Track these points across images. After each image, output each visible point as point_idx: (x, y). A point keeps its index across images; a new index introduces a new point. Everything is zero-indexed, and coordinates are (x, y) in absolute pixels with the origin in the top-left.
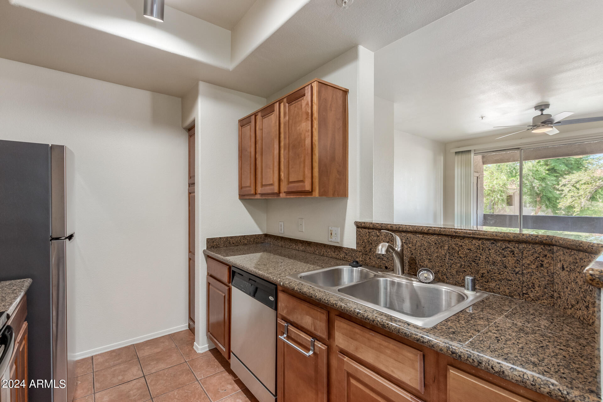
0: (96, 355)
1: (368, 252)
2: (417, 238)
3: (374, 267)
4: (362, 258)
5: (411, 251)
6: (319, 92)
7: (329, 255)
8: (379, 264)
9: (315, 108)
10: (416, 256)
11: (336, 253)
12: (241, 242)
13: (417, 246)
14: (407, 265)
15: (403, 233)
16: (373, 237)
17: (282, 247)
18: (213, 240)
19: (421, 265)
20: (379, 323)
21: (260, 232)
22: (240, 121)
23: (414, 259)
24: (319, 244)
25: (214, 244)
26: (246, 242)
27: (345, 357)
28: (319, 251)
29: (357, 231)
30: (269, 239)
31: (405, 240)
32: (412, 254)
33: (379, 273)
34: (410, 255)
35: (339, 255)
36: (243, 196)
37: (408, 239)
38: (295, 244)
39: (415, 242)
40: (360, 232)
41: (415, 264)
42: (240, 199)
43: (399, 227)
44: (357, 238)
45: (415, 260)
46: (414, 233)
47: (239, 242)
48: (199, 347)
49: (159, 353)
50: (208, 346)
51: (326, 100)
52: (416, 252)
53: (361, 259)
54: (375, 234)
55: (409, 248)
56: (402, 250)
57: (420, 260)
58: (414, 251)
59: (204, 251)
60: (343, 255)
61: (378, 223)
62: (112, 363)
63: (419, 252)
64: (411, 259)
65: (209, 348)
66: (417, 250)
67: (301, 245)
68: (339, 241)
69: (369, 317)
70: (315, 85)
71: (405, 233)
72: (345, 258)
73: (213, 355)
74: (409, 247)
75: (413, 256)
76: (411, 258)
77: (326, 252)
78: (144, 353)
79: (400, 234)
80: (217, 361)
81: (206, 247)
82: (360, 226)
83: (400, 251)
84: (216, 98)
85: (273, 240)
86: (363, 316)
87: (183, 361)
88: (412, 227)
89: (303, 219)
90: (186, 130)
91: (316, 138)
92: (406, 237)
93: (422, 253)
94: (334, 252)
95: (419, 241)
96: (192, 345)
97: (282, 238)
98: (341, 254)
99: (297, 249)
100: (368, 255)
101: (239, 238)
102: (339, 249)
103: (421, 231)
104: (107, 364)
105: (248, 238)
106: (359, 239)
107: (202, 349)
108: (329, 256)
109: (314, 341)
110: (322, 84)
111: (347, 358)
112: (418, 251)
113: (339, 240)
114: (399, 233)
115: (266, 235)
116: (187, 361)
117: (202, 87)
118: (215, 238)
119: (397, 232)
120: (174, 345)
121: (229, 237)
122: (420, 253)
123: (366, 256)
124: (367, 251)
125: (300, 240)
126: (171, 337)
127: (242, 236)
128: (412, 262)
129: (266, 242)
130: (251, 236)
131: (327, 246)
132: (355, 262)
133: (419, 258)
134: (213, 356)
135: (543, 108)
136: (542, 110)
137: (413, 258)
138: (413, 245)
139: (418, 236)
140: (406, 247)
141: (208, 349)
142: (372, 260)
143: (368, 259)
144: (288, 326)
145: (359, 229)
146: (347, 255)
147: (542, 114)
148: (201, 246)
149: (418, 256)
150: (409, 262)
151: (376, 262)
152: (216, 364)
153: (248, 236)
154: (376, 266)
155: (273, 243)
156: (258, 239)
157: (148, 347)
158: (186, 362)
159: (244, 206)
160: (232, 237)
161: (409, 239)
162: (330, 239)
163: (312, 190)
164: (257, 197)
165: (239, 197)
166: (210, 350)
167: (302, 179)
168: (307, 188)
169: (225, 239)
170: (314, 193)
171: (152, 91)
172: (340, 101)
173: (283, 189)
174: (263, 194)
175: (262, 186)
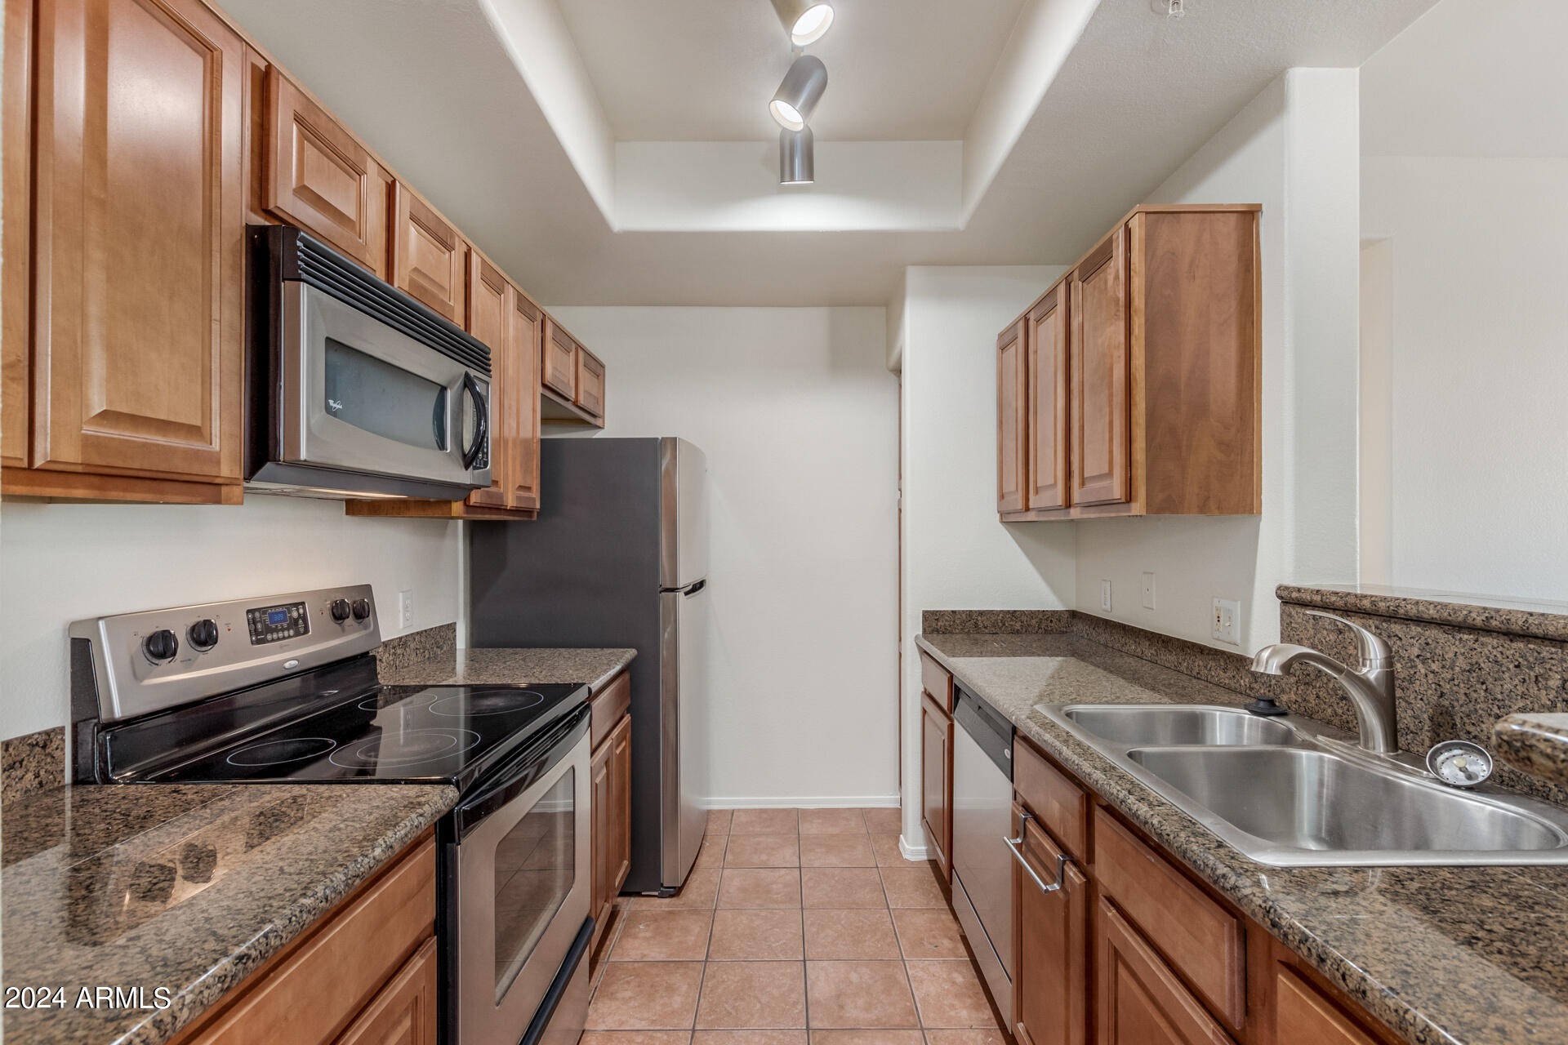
0: (739, 810)
1: (1313, 677)
2: (1457, 643)
3: (1329, 723)
4: (1296, 694)
5: (1439, 685)
6: (1149, 240)
7: (1213, 676)
8: (1344, 717)
9: (1138, 283)
10: (1456, 704)
11: (1229, 674)
12: (1004, 625)
13: (1457, 669)
14: (1426, 728)
15: (1414, 625)
16: (1325, 632)
17: (1106, 646)
18: (936, 615)
19: (1469, 733)
20: (1153, 831)
21: (1058, 606)
22: (1000, 337)
23: (1446, 712)
24: (1190, 645)
25: (939, 624)
26: (1018, 626)
27: (1112, 908)
28: (1188, 664)
29: (1283, 613)
30: (1080, 626)
31: (1419, 649)
32: (1442, 695)
33: (1318, 740)
34: (1436, 698)
35: (1238, 681)
36: (1006, 518)
37: (1427, 644)
38: (1135, 642)
39: (1451, 655)
40: (1290, 615)
41: (1452, 728)
42: (1002, 522)
43: (1397, 607)
44: (1282, 633)
45: (1451, 716)
46: (1446, 627)
47: (1000, 624)
48: (907, 847)
49: (832, 835)
50: (926, 850)
51: (1173, 254)
52: (1454, 688)
53: (1293, 697)
54: (1330, 624)
55: (1431, 676)
56: (1390, 677)
57: (1468, 716)
58: (1448, 686)
59: (917, 641)
60: (1247, 680)
61: (1338, 591)
62: (759, 829)
63: (1462, 691)
64: (1439, 711)
65: (927, 855)
66: (1456, 682)
67: (1147, 644)
68: (1239, 642)
69: (1139, 812)
70: (1136, 224)
71: (1418, 625)
72: (1251, 689)
73: (934, 872)
74: (1433, 672)
75: (1446, 703)
76: (1439, 705)
77: (1206, 667)
78: (810, 829)
79: (1404, 627)
80: (937, 886)
81: (921, 630)
82: (1291, 600)
83: (1376, 679)
85: (1087, 627)
86: (1130, 810)
87: (872, 864)
88: (1436, 606)
89: (1152, 573)
90: (889, 374)
91: (1139, 361)
92: (1423, 638)
93: (1472, 693)
94: (1225, 670)
95: (1463, 654)
96: (897, 839)
97: (1108, 625)
98: (1241, 677)
99: (1140, 655)
100: (1314, 687)
101: (1001, 615)
102: (1240, 662)
103: (1465, 621)
104: (751, 829)
105: (1024, 618)
106: (1289, 636)
107: (913, 853)
108: (1212, 681)
109: (1064, 862)
111: (1114, 911)
112: (1462, 685)
113: (1237, 637)
114: (1401, 624)
115: (1074, 614)
116: (879, 866)
117: (914, 278)
118: (941, 611)
119: (1395, 623)
120: (863, 831)
121: (976, 611)
122: (1466, 694)
123: (1307, 690)
124: (1309, 675)
125: (1146, 632)
126: (864, 814)
127: (1009, 611)
128: (1440, 719)
129: (1073, 631)
130: (1032, 614)
131: (1207, 651)
132: (1264, 701)
133: (1463, 709)
134: (932, 874)
137: (1443, 706)
138: (1443, 667)
139: (1461, 639)
140: (1423, 671)
141: (925, 858)
142: (1325, 703)
143: (1312, 698)
144: (1025, 819)
145: (1287, 608)
146: (1256, 682)
148: (914, 627)
149: (1461, 702)
150: (1431, 719)
151: (1335, 711)
152: (934, 890)
153: (1023, 612)
154: (1336, 721)
155: (1088, 635)
156: (1051, 621)
157: (820, 821)
158: (877, 867)
159: (1014, 538)
160: (981, 613)
161: (1433, 646)
162: (1216, 635)
163: (1129, 498)
164: (1031, 516)
165: (998, 515)
166: (929, 861)
167: (1106, 470)
168: (1117, 492)
169: (964, 616)
170: (1133, 505)
171: (829, 306)
172: (1228, 245)
173: (1076, 497)
174: (1040, 510)
175: (1037, 491)
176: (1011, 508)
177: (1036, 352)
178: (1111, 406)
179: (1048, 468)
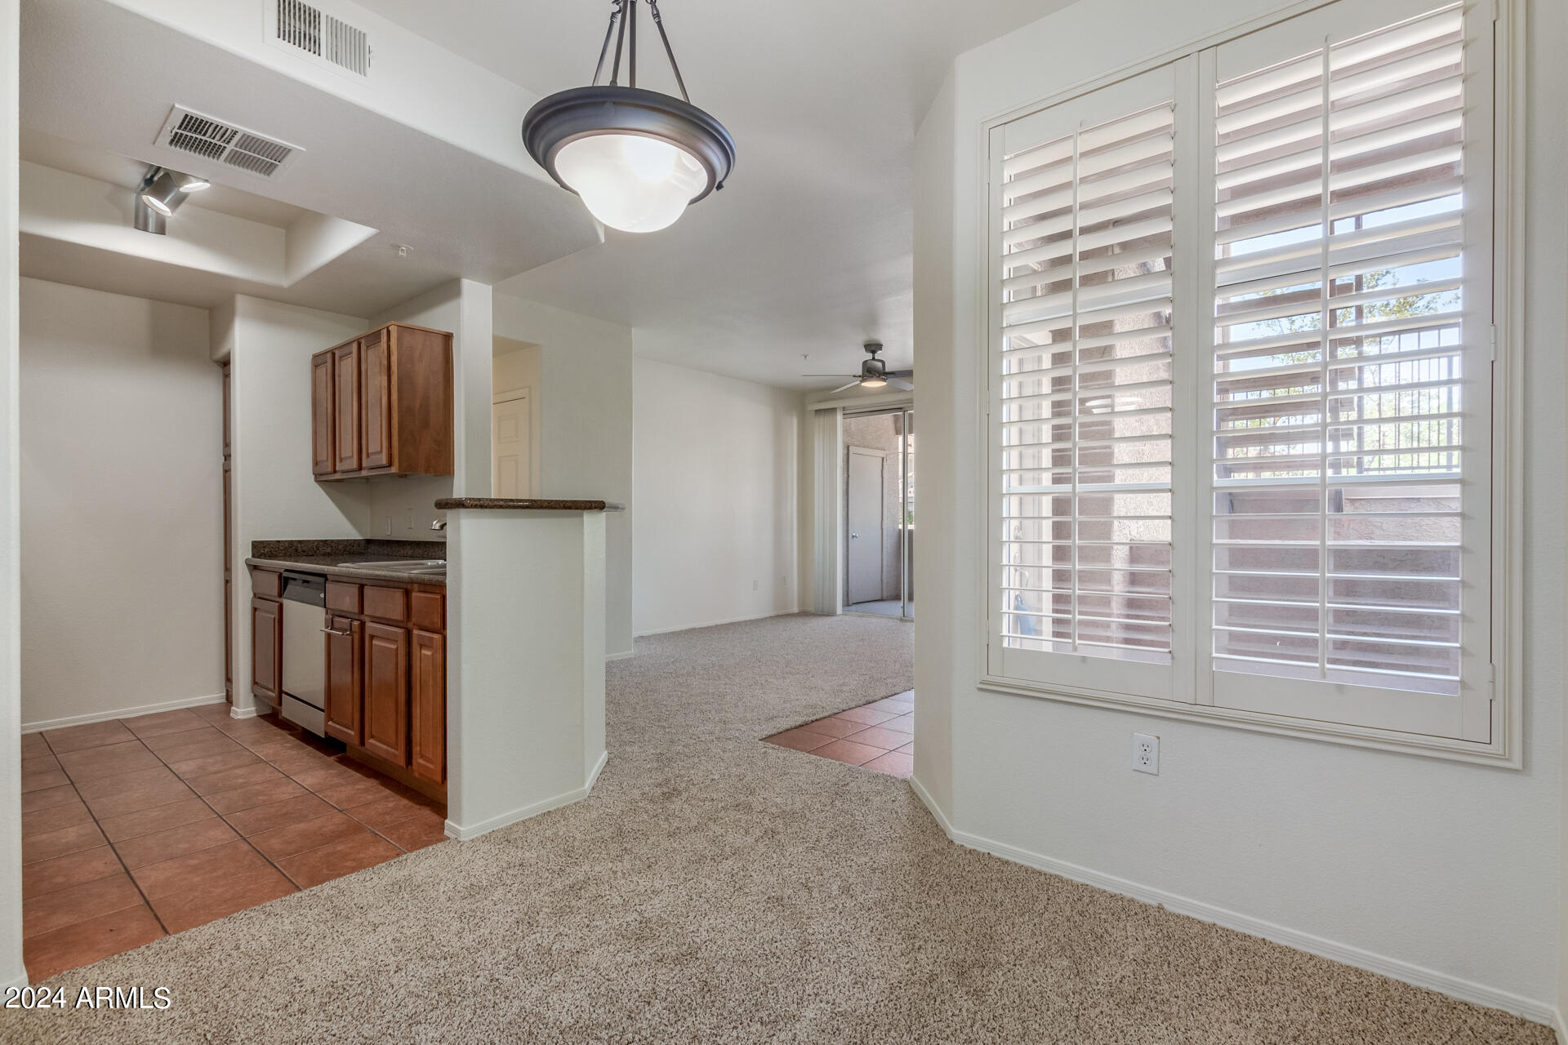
6: (399, 339)
9: (394, 358)
12: (318, 549)
17: (387, 554)
18: (264, 544)
21: (357, 537)
22: (315, 357)
24: (428, 543)
25: (266, 549)
26: (329, 550)
28: (427, 552)
30: (372, 546)
36: (321, 478)
38: (403, 548)
42: (316, 481)
47: (315, 549)
48: (239, 710)
50: (256, 710)
51: (411, 348)
59: (247, 561)
65: (257, 713)
67: (409, 547)
70: (393, 330)
77: (434, 552)
81: (251, 554)
84: (267, 319)
85: (376, 546)
89: (411, 509)
90: (219, 365)
91: (395, 397)
96: (230, 713)
97: (389, 542)
99: (406, 555)
101: (316, 543)
105: (333, 545)
107: (244, 713)
109: (352, 622)
110: (403, 329)
115: (368, 542)
117: (241, 302)
118: (267, 541)
121: (296, 541)
125: (407, 541)
126: (192, 710)
127: (322, 541)
129: (368, 552)
130: (339, 542)
135: (873, 349)
136: (874, 352)
141: (255, 715)
144: (333, 617)
147: (874, 359)
148: (242, 553)
153: (332, 541)
155: (376, 551)
156: (352, 546)
158: (213, 726)
159: (325, 491)
160: (300, 542)
163: (390, 465)
164: (338, 476)
165: (313, 477)
166: (259, 716)
167: (379, 450)
168: (384, 461)
169: (286, 544)
170: (392, 468)
171: (150, 299)
172: (438, 347)
173: (364, 465)
174: (343, 472)
175: (341, 460)
176: (324, 471)
177: (340, 376)
178: (381, 417)
179: (348, 446)
